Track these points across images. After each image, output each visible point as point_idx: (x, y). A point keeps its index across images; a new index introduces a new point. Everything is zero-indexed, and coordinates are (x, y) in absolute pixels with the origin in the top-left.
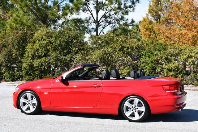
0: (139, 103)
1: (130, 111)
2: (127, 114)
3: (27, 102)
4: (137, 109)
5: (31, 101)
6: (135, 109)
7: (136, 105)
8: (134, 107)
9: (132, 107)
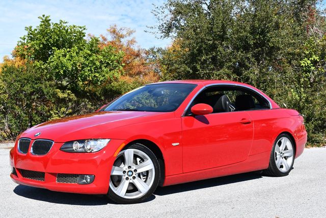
3: (124, 172)
5: (135, 168)
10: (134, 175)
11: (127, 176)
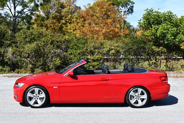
0: (142, 92)
1: (134, 99)
2: (132, 102)
3: (34, 96)
4: (140, 97)
5: (38, 95)
6: (138, 97)
7: (139, 94)
8: (137, 95)
9: (136, 96)
10: (38, 98)
11: (35, 98)
